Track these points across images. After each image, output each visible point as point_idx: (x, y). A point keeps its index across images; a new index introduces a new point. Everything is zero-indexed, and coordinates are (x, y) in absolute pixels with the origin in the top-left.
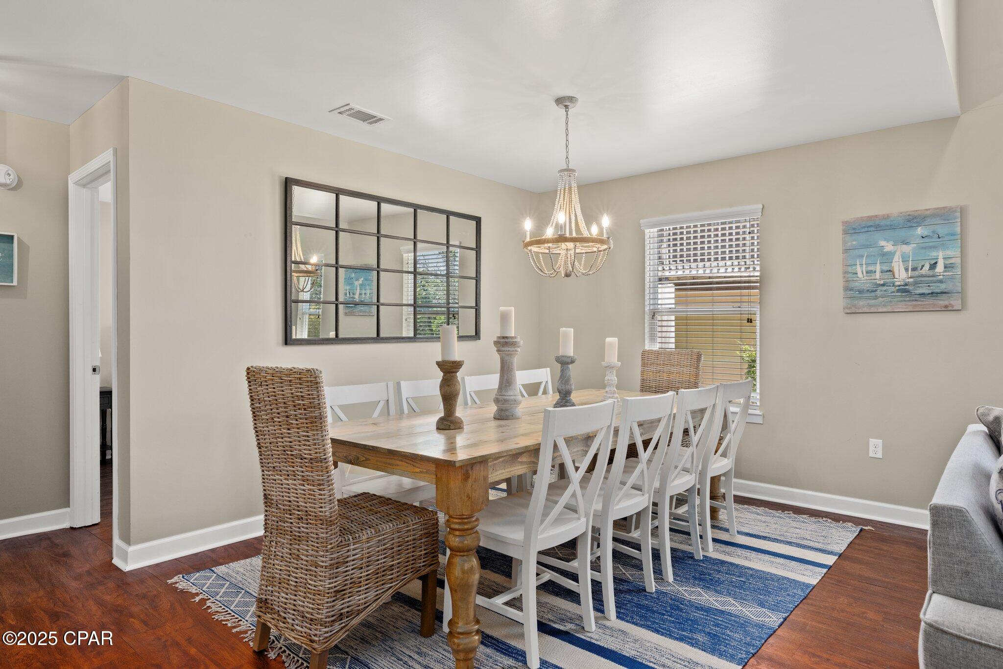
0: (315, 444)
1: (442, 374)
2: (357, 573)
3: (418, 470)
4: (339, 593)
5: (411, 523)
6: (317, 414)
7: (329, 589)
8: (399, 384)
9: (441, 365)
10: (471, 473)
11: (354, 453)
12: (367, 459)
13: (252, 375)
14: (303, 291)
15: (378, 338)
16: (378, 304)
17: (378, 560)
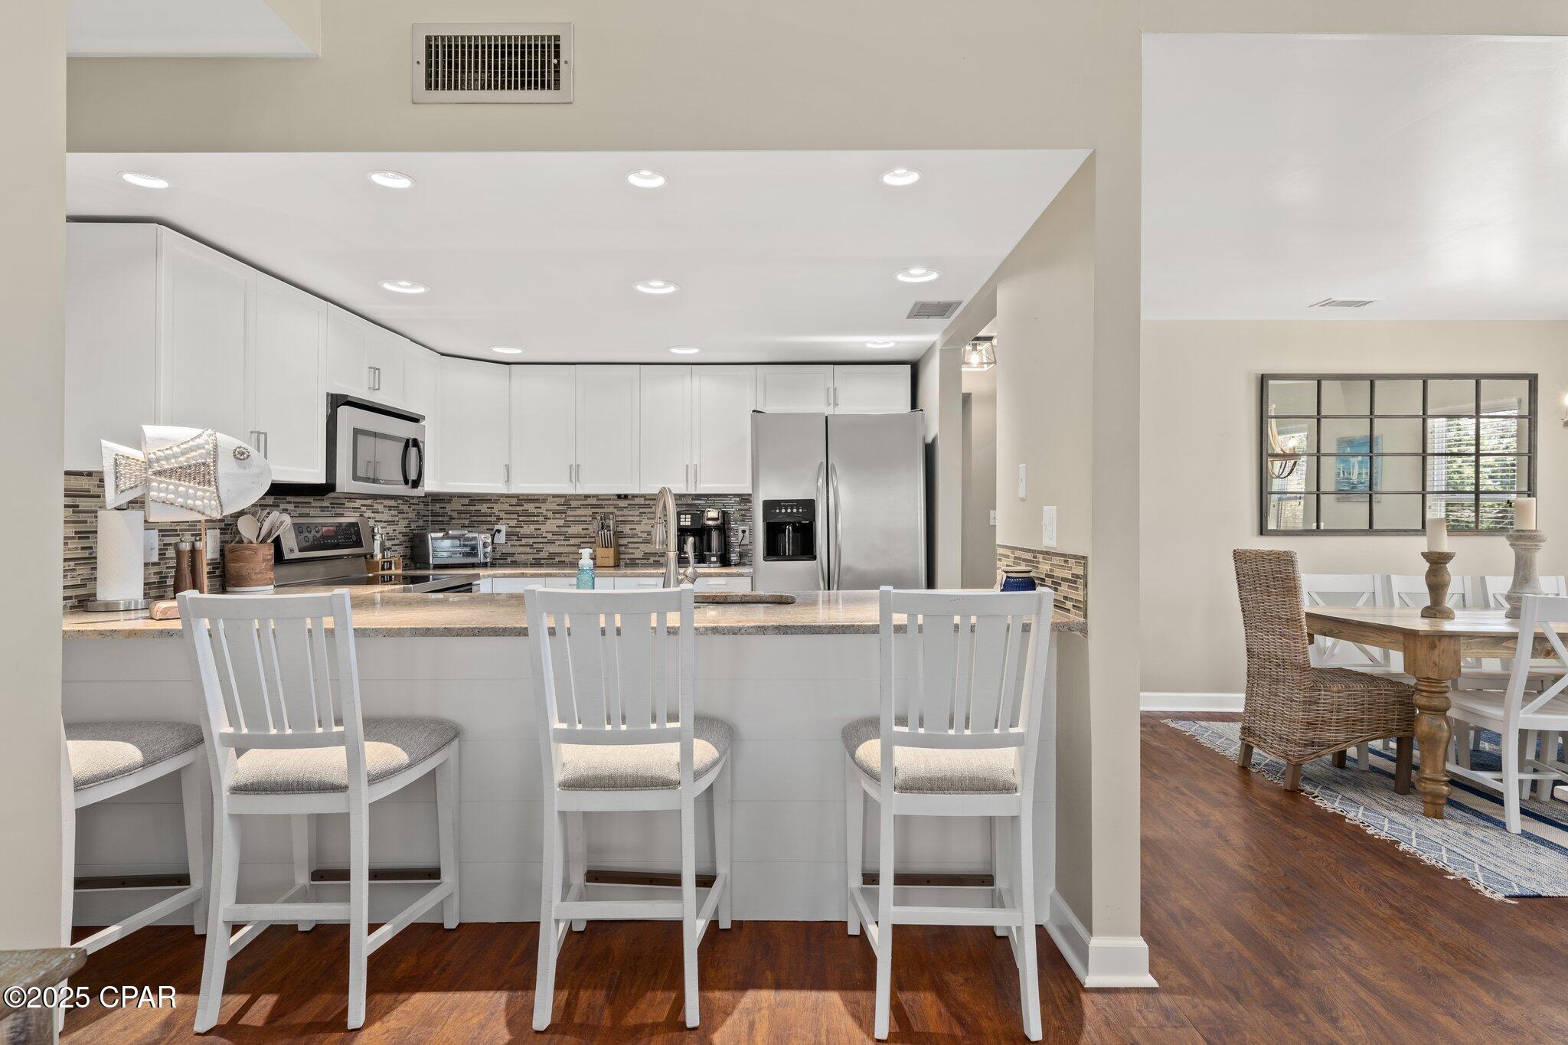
0: (1291, 607)
1: (1428, 565)
2: (1327, 715)
3: (1388, 640)
4: (1310, 725)
5: (1382, 688)
6: (1292, 584)
7: (1302, 719)
8: (1388, 578)
9: (1427, 556)
10: (1437, 643)
11: (1328, 626)
12: (1340, 632)
13: (1239, 556)
14: (1279, 477)
15: (1371, 530)
16: (1370, 492)
17: (1348, 710)
